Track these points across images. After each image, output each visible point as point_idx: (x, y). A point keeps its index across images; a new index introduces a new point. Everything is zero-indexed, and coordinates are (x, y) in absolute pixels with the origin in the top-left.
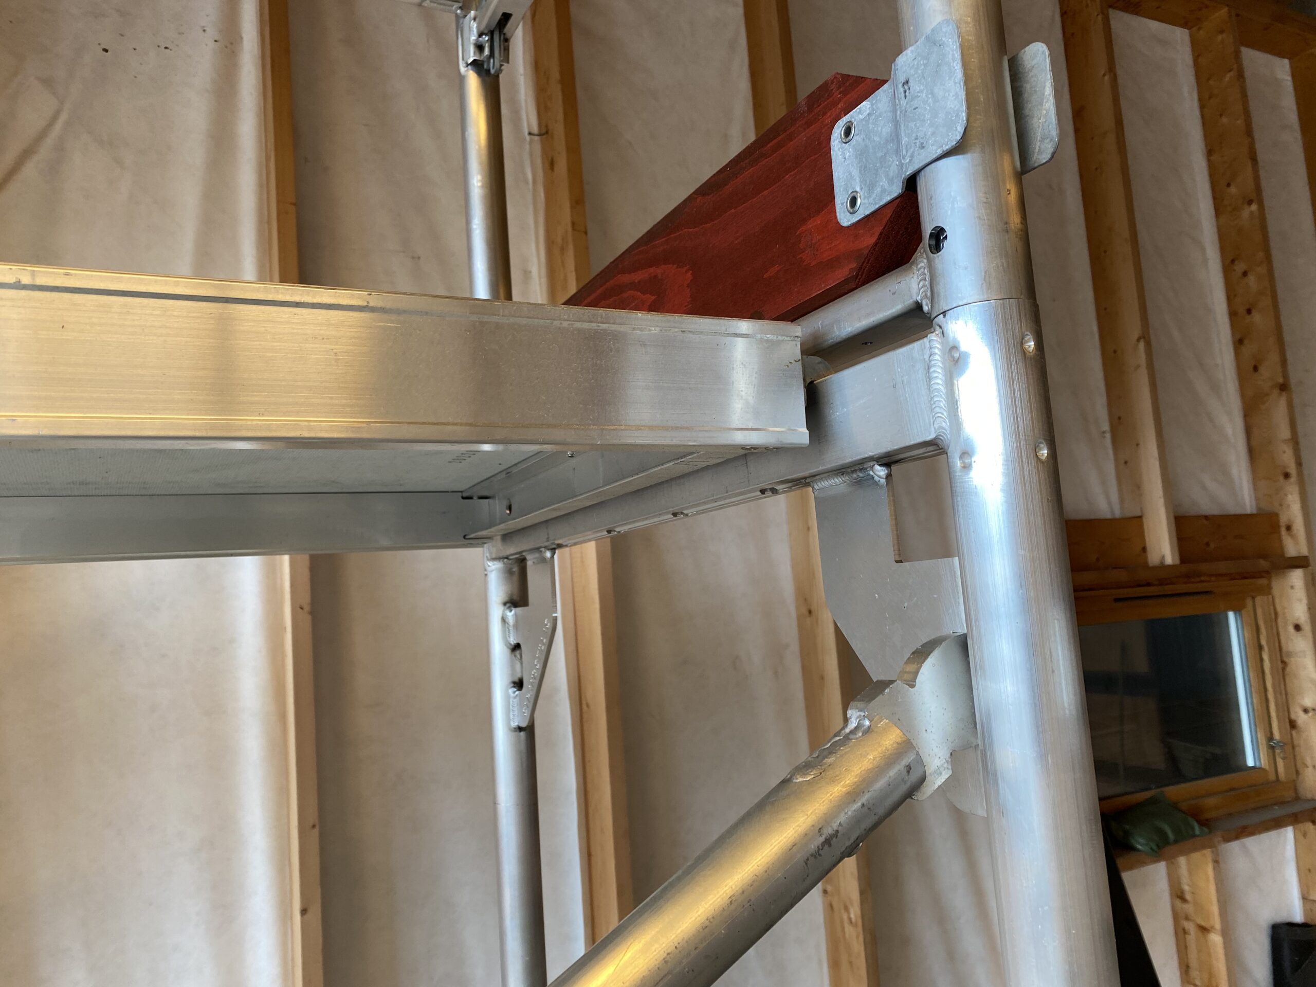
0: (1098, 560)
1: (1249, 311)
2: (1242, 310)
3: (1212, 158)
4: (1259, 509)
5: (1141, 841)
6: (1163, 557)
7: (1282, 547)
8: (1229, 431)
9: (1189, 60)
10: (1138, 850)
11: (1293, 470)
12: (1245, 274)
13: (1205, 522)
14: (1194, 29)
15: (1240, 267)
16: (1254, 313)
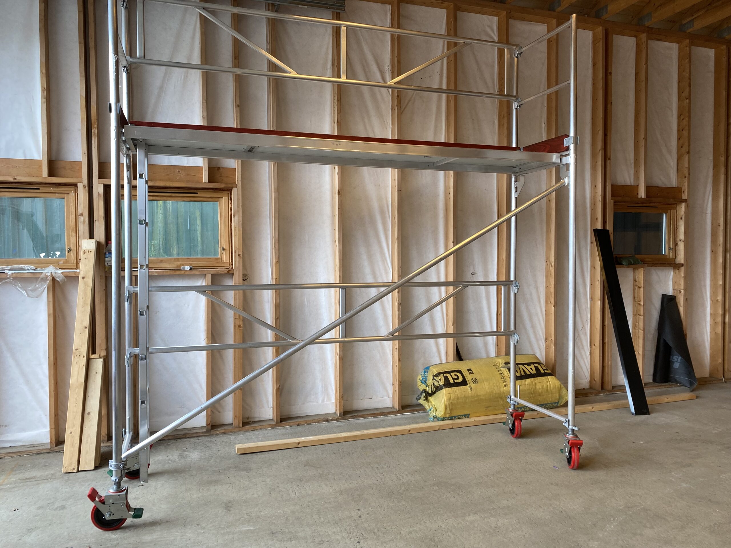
0: (624, 195)
1: (682, 130)
2: (681, 129)
3: (679, 84)
4: (677, 186)
5: (625, 262)
6: (642, 196)
7: (681, 197)
8: (672, 164)
9: (677, 54)
10: (623, 264)
11: (687, 176)
12: (683, 119)
13: (658, 188)
14: (680, 44)
15: (682, 117)
16: (684, 131)
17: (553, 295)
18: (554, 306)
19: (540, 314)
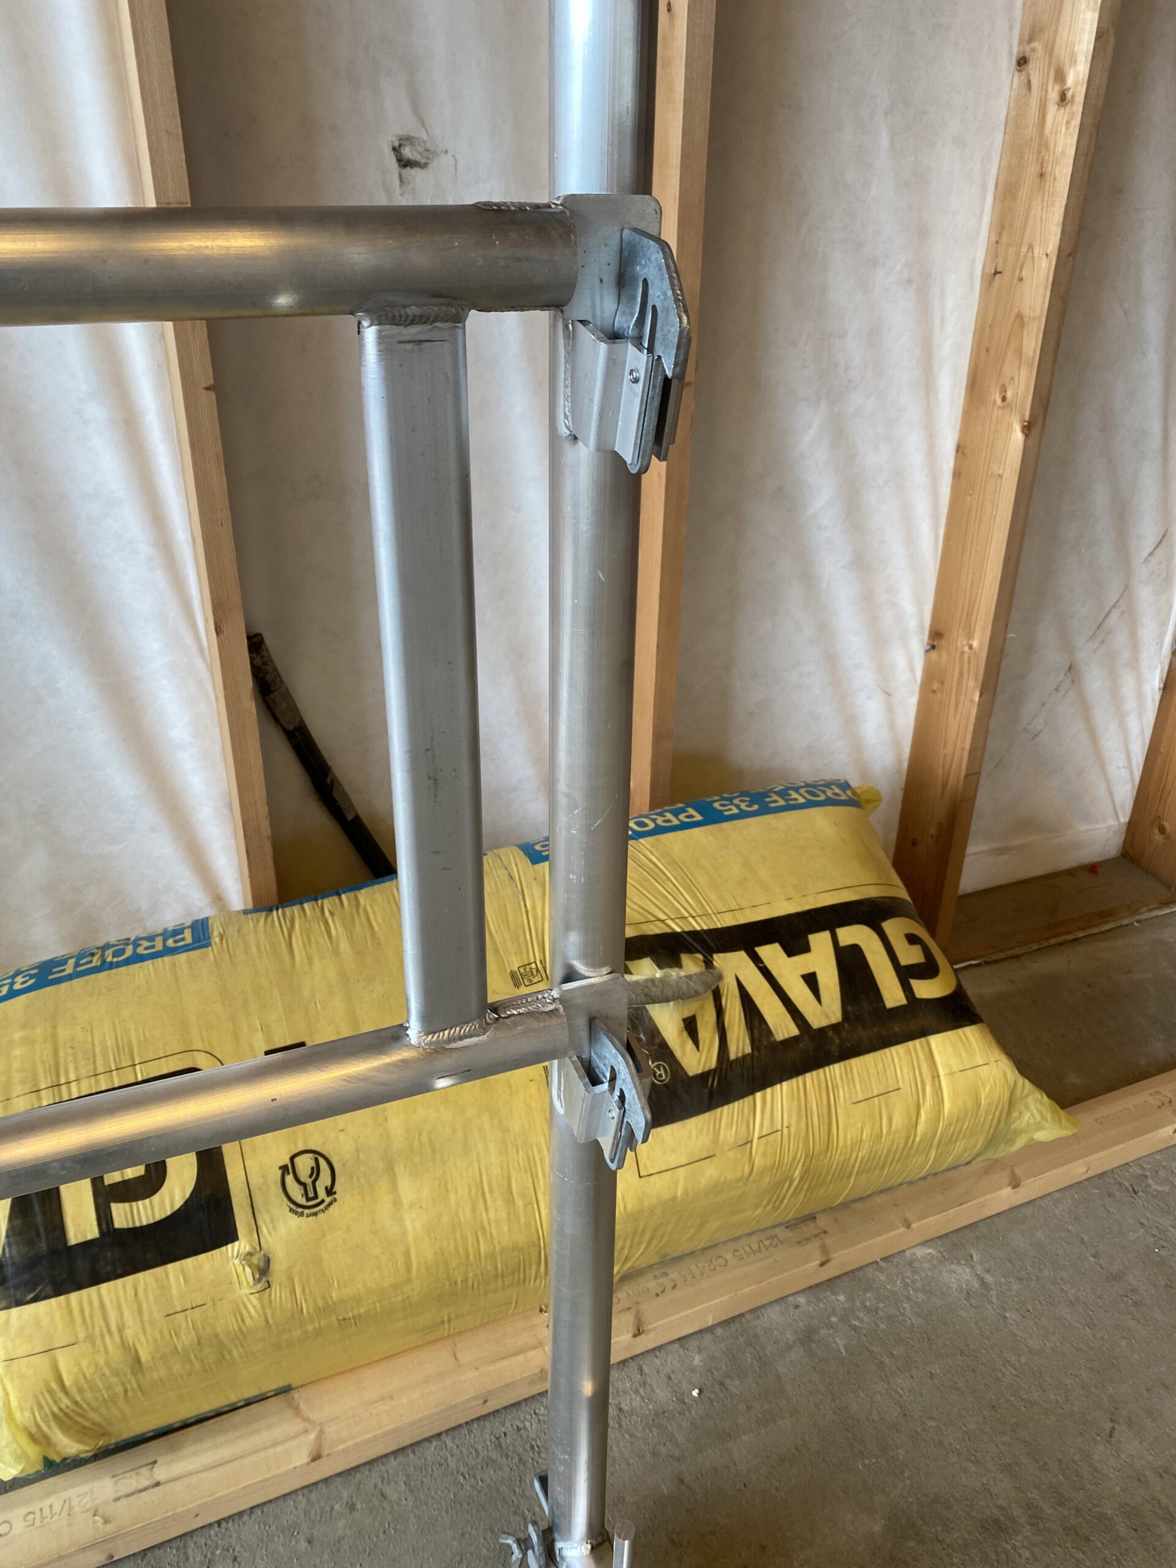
17: (1032, 342)
18: (1027, 429)
19: (918, 476)
